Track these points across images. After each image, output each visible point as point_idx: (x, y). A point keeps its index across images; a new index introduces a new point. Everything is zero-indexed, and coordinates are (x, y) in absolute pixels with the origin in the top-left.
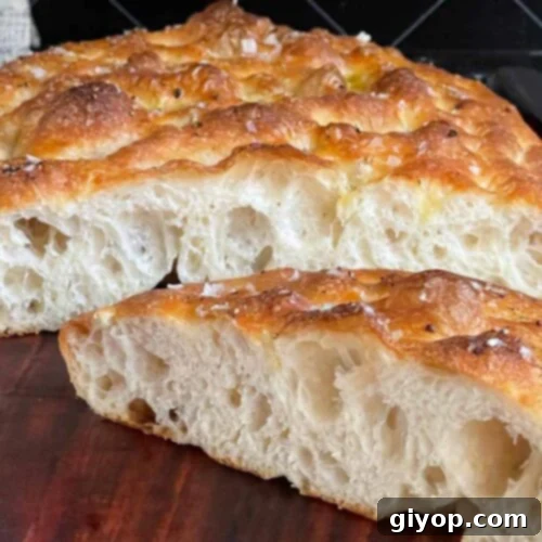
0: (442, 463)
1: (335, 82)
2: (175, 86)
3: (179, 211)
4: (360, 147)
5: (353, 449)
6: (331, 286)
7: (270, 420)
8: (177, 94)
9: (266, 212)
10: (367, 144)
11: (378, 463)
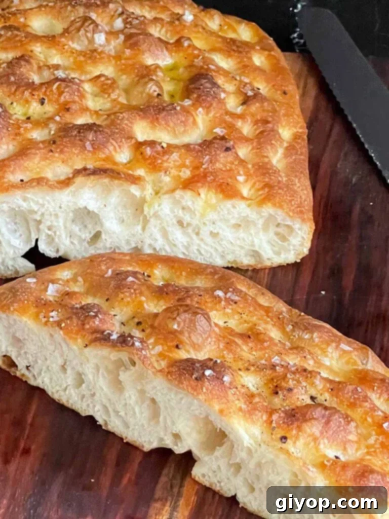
0: (179, 431)
1: (155, 91)
2: (42, 96)
3: (38, 210)
4: (163, 161)
5: (131, 412)
6: (127, 294)
7: (84, 386)
8: (42, 102)
9: (96, 211)
10: (168, 159)
11: (145, 422)
